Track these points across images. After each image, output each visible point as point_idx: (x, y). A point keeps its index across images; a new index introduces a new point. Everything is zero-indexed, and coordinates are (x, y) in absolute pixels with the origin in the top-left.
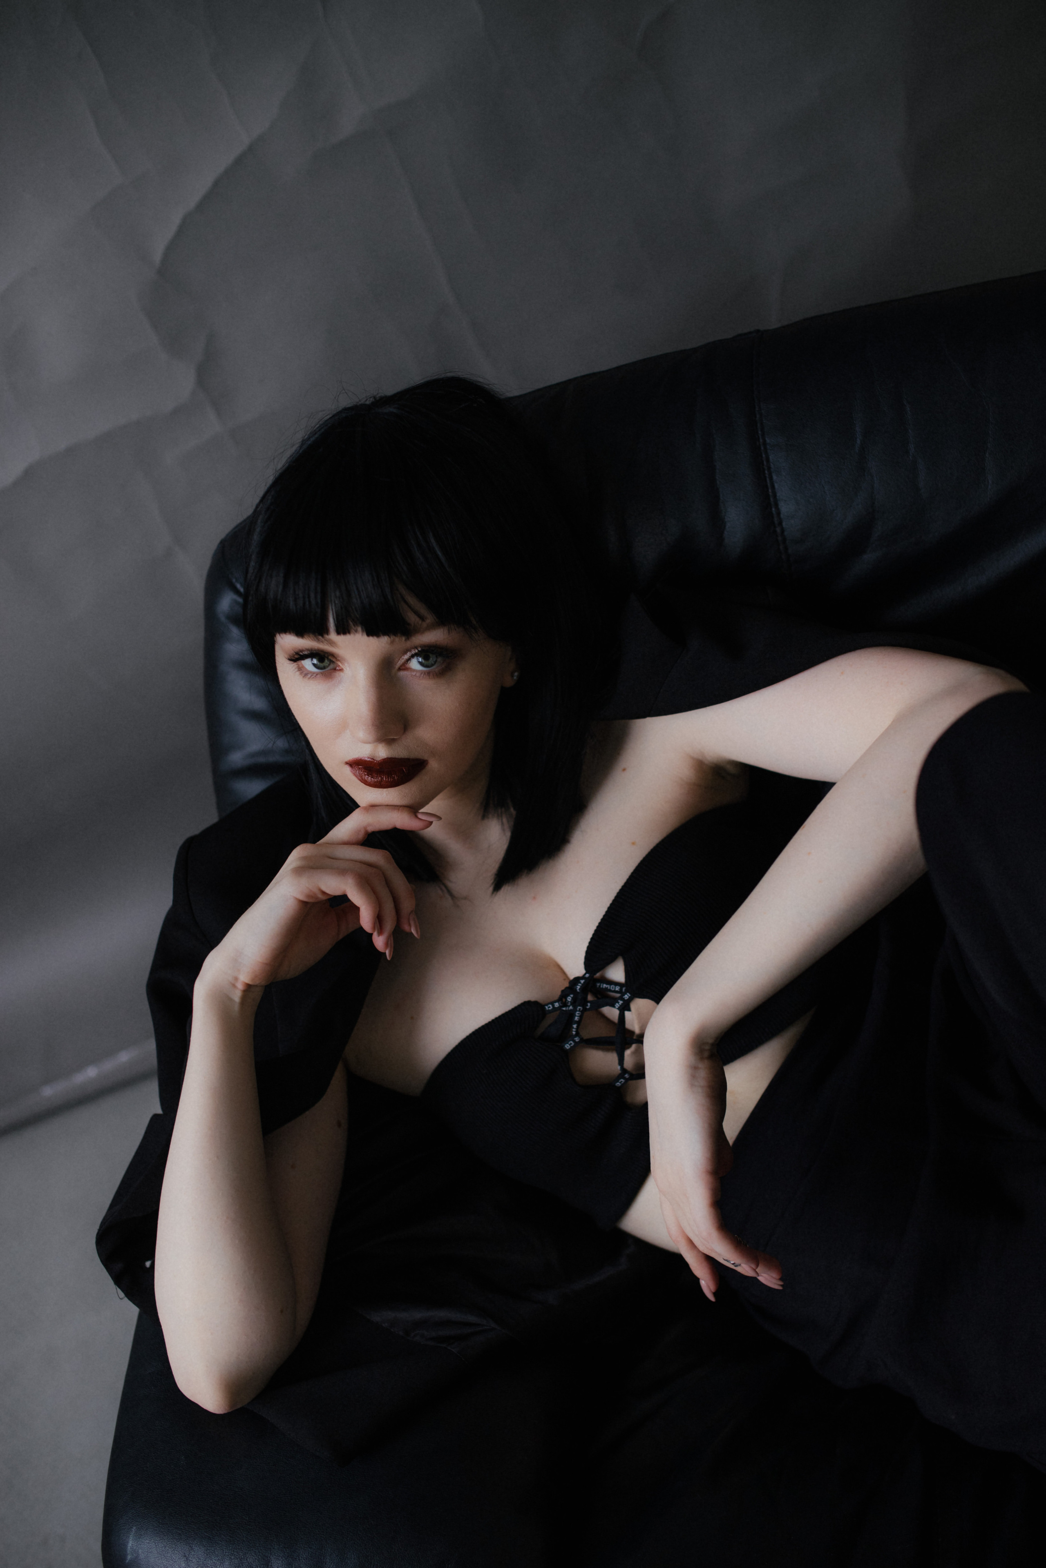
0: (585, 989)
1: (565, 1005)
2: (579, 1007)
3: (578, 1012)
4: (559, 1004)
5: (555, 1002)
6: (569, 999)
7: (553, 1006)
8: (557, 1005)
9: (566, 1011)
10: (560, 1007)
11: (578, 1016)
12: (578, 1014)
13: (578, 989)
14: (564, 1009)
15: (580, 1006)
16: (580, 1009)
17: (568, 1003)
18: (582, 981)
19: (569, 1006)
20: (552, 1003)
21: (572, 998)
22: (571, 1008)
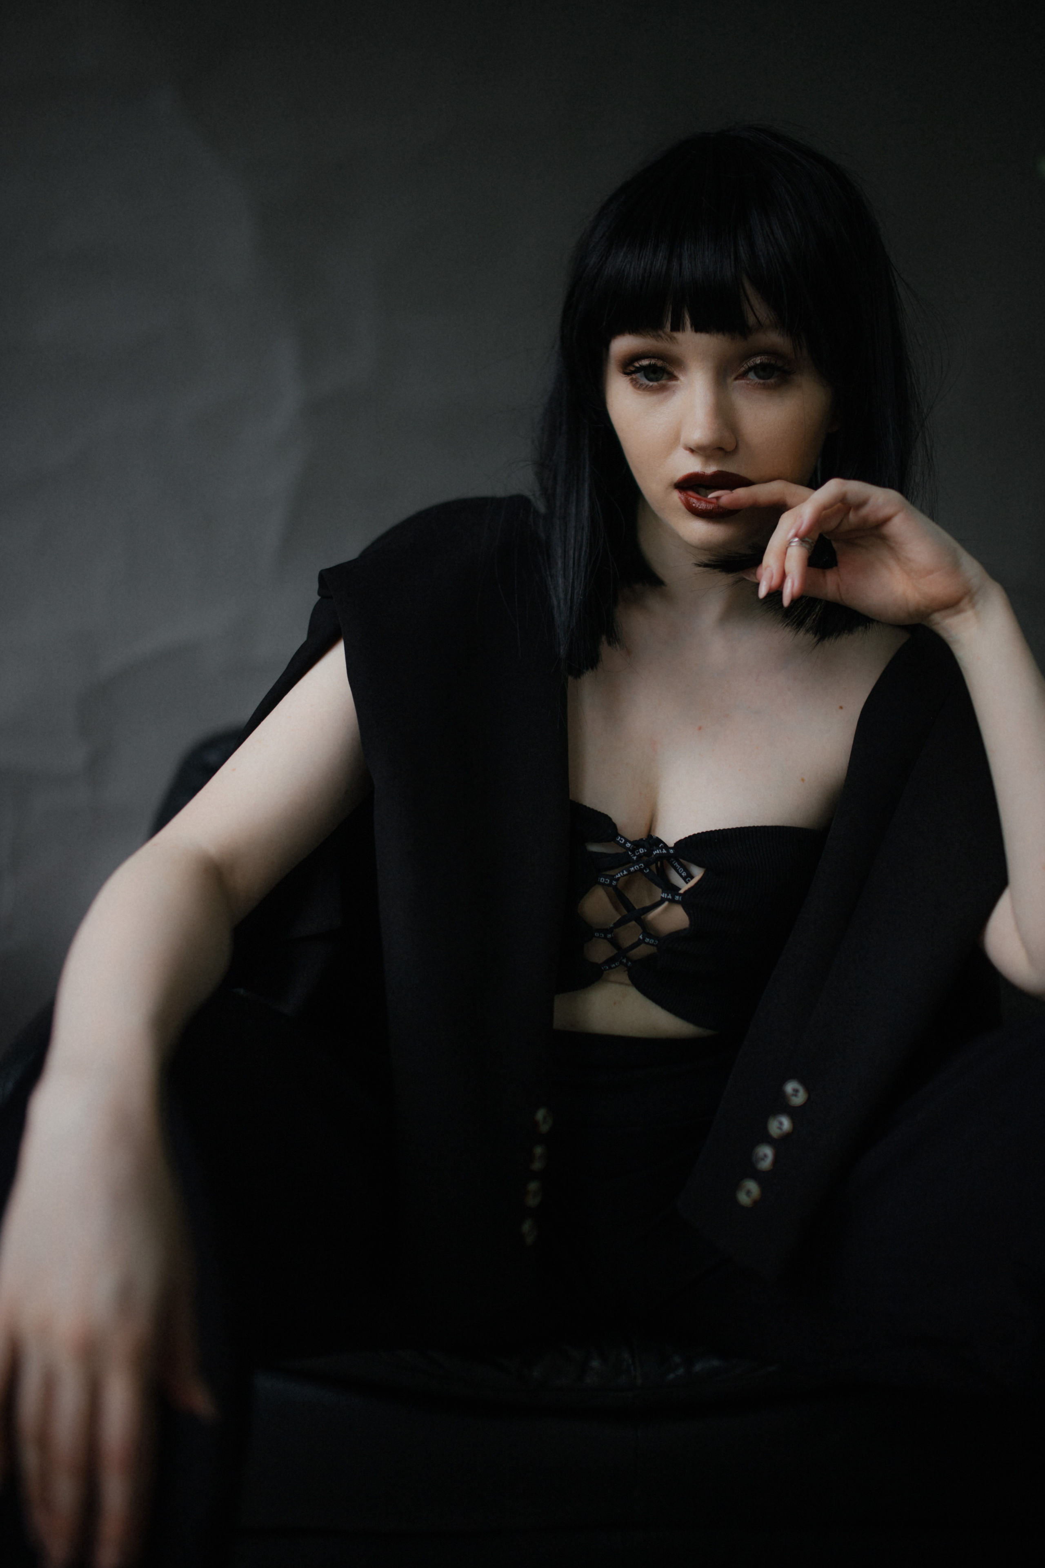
0: (660, 857)
1: (633, 851)
2: (642, 865)
3: (638, 866)
4: (631, 846)
5: (630, 842)
6: (642, 851)
7: (625, 843)
8: (628, 845)
9: (629, 855)
10: (629, 849)
11: (634, 868)
12: (637, 867)
13: (655, 853)
14: (630, 853)
15: (644, 865)
16: (641, 866)
17: (637, 852)
18: (664, 851)
19: (635, 855)
20: (627, 841)
21: (644, 852)
22: (635, 858)
